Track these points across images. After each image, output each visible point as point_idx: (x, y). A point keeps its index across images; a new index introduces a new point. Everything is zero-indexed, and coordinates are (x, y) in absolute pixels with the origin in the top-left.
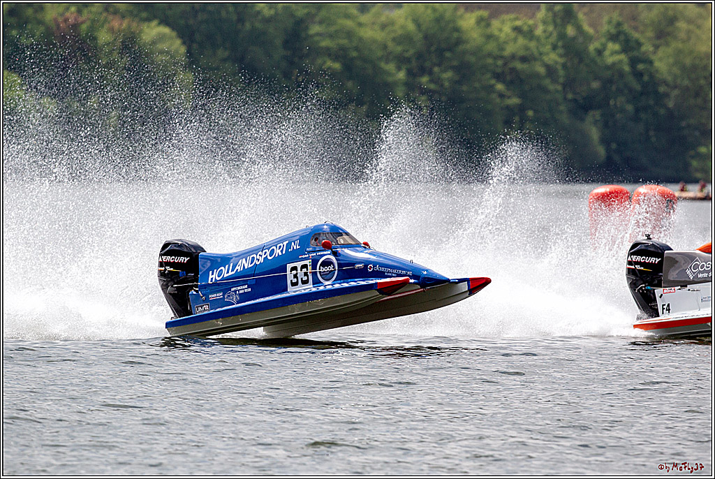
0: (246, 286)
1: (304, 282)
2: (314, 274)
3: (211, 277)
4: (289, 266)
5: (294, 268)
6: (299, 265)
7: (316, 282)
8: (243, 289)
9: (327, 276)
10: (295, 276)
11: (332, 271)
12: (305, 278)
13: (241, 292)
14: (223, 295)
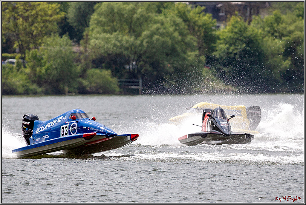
0: (47, 135)
1: (66, 134)
2: (69, 131)
3: (37, 131)
4: (62, 127)
5: (63, 128)
6: (64, 126)
7: (70, 134)
8: (47, 136)
9: (74, 132)
10: (63, 132)
11: (75, 129)
12: (66, 132)
13: (46, 138)
14: (40, 139)
